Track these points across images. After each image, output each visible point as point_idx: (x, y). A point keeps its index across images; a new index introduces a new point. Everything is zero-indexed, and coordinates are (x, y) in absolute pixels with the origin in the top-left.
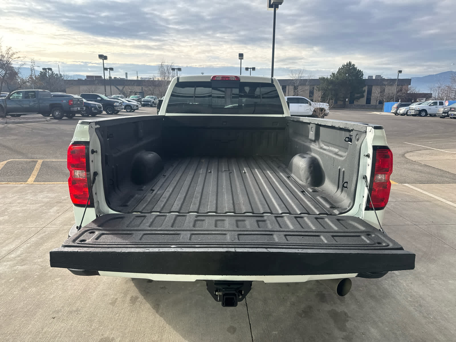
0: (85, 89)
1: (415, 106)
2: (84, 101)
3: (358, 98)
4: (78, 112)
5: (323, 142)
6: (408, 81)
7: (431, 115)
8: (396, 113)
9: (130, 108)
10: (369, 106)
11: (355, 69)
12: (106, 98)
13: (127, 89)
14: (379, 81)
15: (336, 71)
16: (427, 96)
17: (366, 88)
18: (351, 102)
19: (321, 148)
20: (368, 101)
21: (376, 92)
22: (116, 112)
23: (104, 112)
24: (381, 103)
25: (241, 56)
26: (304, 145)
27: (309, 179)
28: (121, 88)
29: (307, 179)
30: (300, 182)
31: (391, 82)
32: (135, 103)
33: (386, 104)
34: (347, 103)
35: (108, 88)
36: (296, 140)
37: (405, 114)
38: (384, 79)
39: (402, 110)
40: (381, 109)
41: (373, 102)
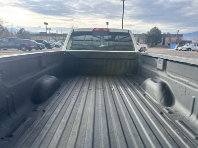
0: (38, 38)
1: (185, 47)
2: (36, 43)
3: (159, 43)
4: (33, 48)
5: (170, 72)
6: (181, 35)
7: (193, 51)
8: (177, 50)
9: (57, 46)
10: (164, 46)
11: (158, 30)
12: (47, 42)
13: (57, 38)
14: (169, 35)
15: (149, 31)
16: (190, 42)
17: (163, 38)
18: (156, 44)
19: (169, 76)
20: (164, 44)
21: (167, 40)
22: (51, 48)
23: (46, 48)
24: (169, 45)
25: (107, 23)
26: (152, 72)
27: (163, 100)
28: (54, 37)
29: (161, 100)
30: (155, 101)
31: (174, 35)
32: (60, 44)
33: (172, 45)
34: (154, 45)
35: (48, 37)
36: (145, 67)
37: (181, 50)
38: (171, 34)
39: (180, 48)
40: (169, 48)
41: (166, 44)
